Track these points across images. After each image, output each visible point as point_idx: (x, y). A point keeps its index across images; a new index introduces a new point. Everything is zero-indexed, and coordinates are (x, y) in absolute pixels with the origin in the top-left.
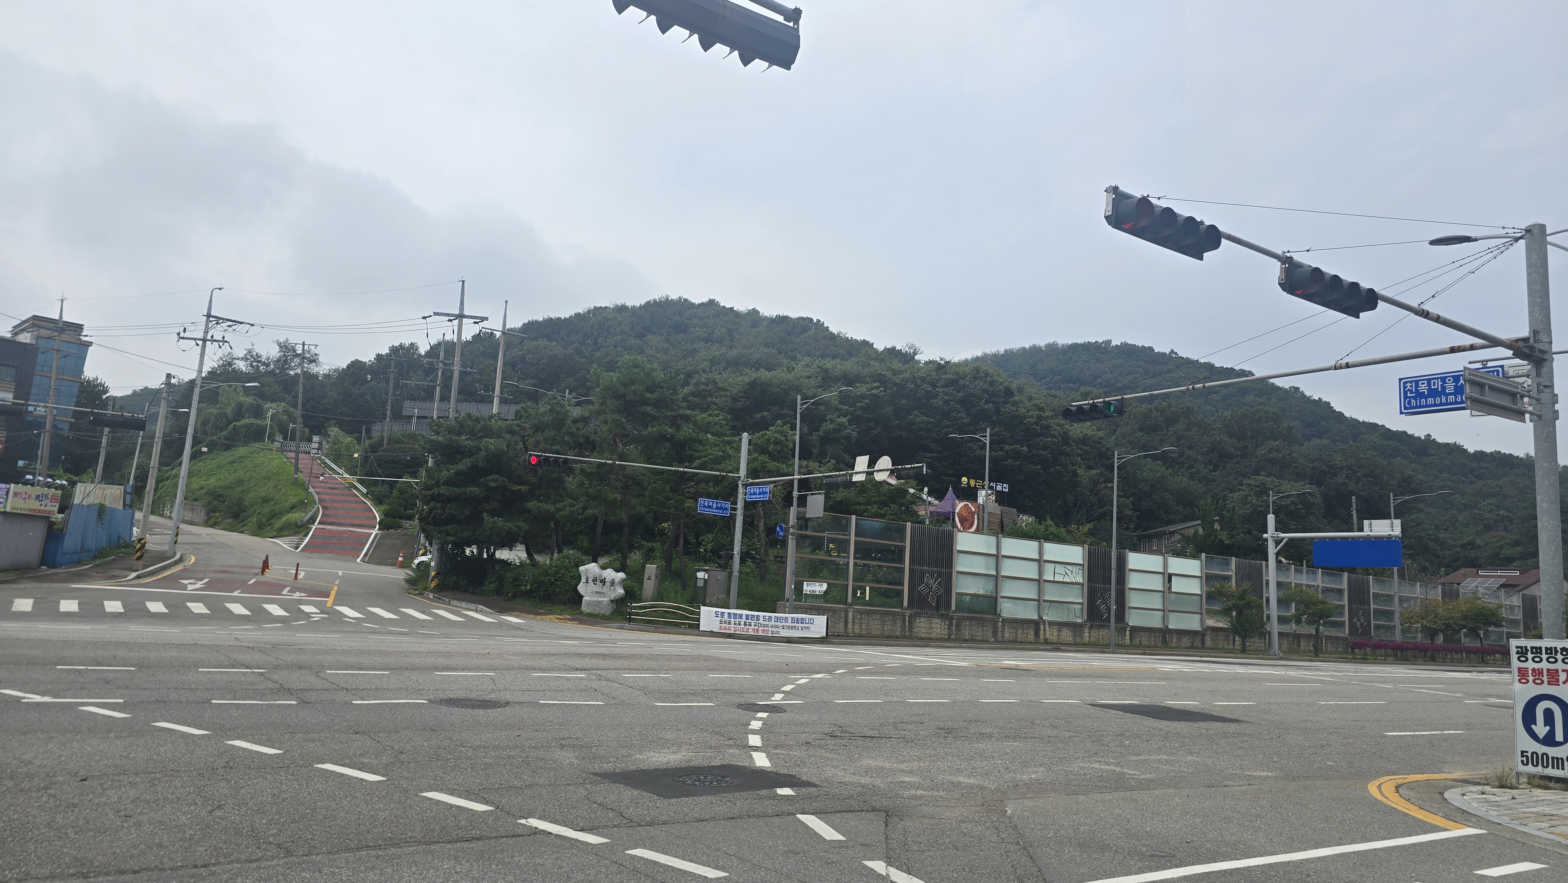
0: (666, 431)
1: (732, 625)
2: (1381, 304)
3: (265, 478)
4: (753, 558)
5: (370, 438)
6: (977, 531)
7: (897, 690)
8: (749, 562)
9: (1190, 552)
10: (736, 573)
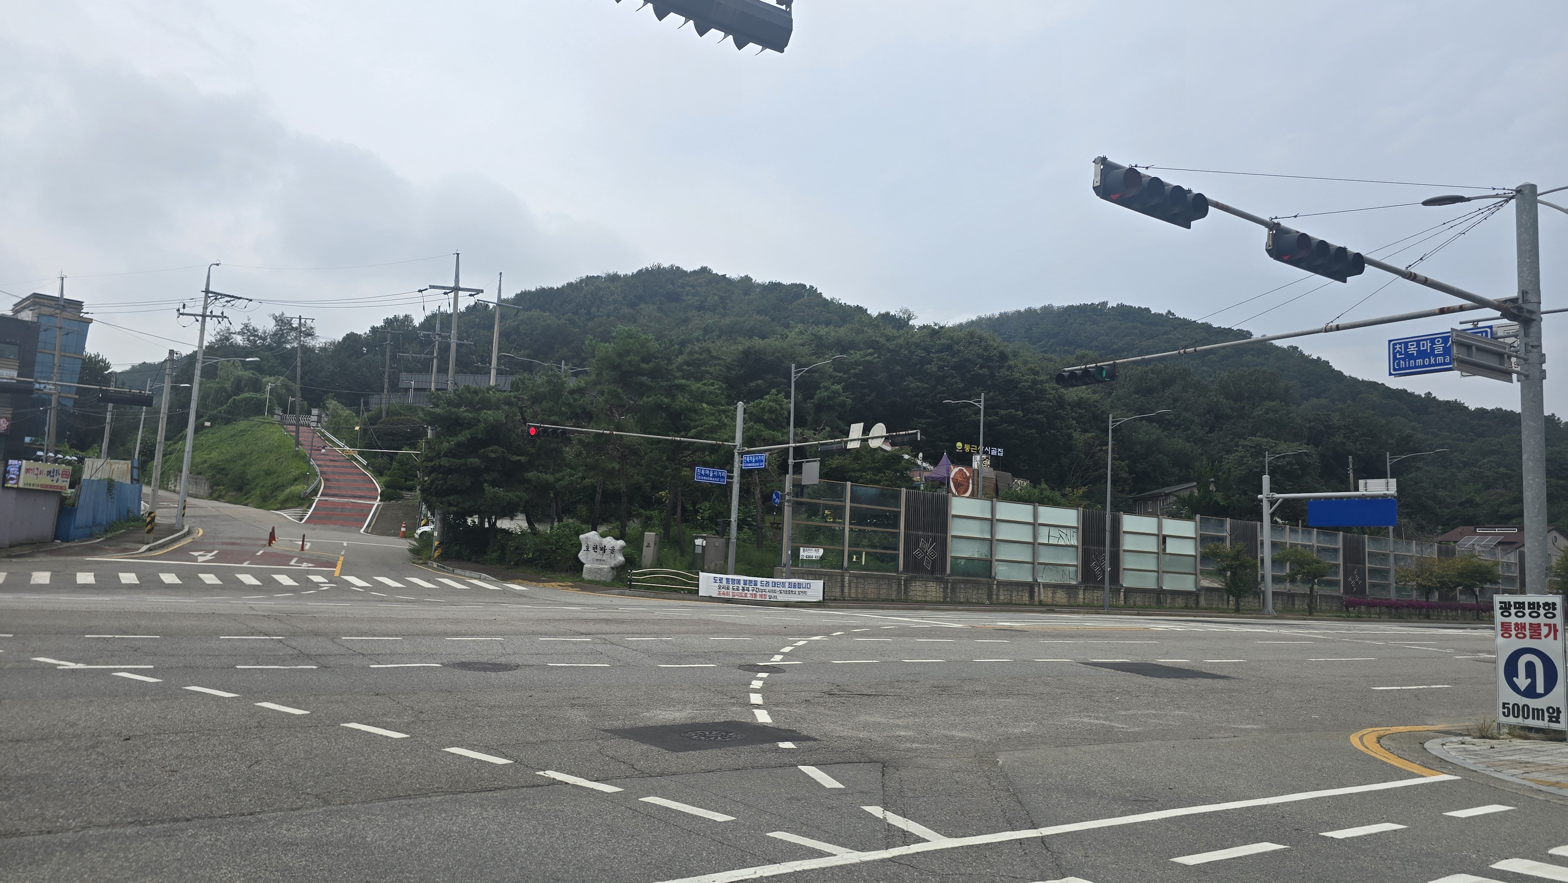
0: (662, 401)
1: (731, 590)
2: (1368, 268)
3: (266, 451)
4: (750, 525)
5: (368, 410)
6: (972, 496)
7: (893, 651)
8: (746, 529)
9: (1186, 514)
10: (733, 540)
